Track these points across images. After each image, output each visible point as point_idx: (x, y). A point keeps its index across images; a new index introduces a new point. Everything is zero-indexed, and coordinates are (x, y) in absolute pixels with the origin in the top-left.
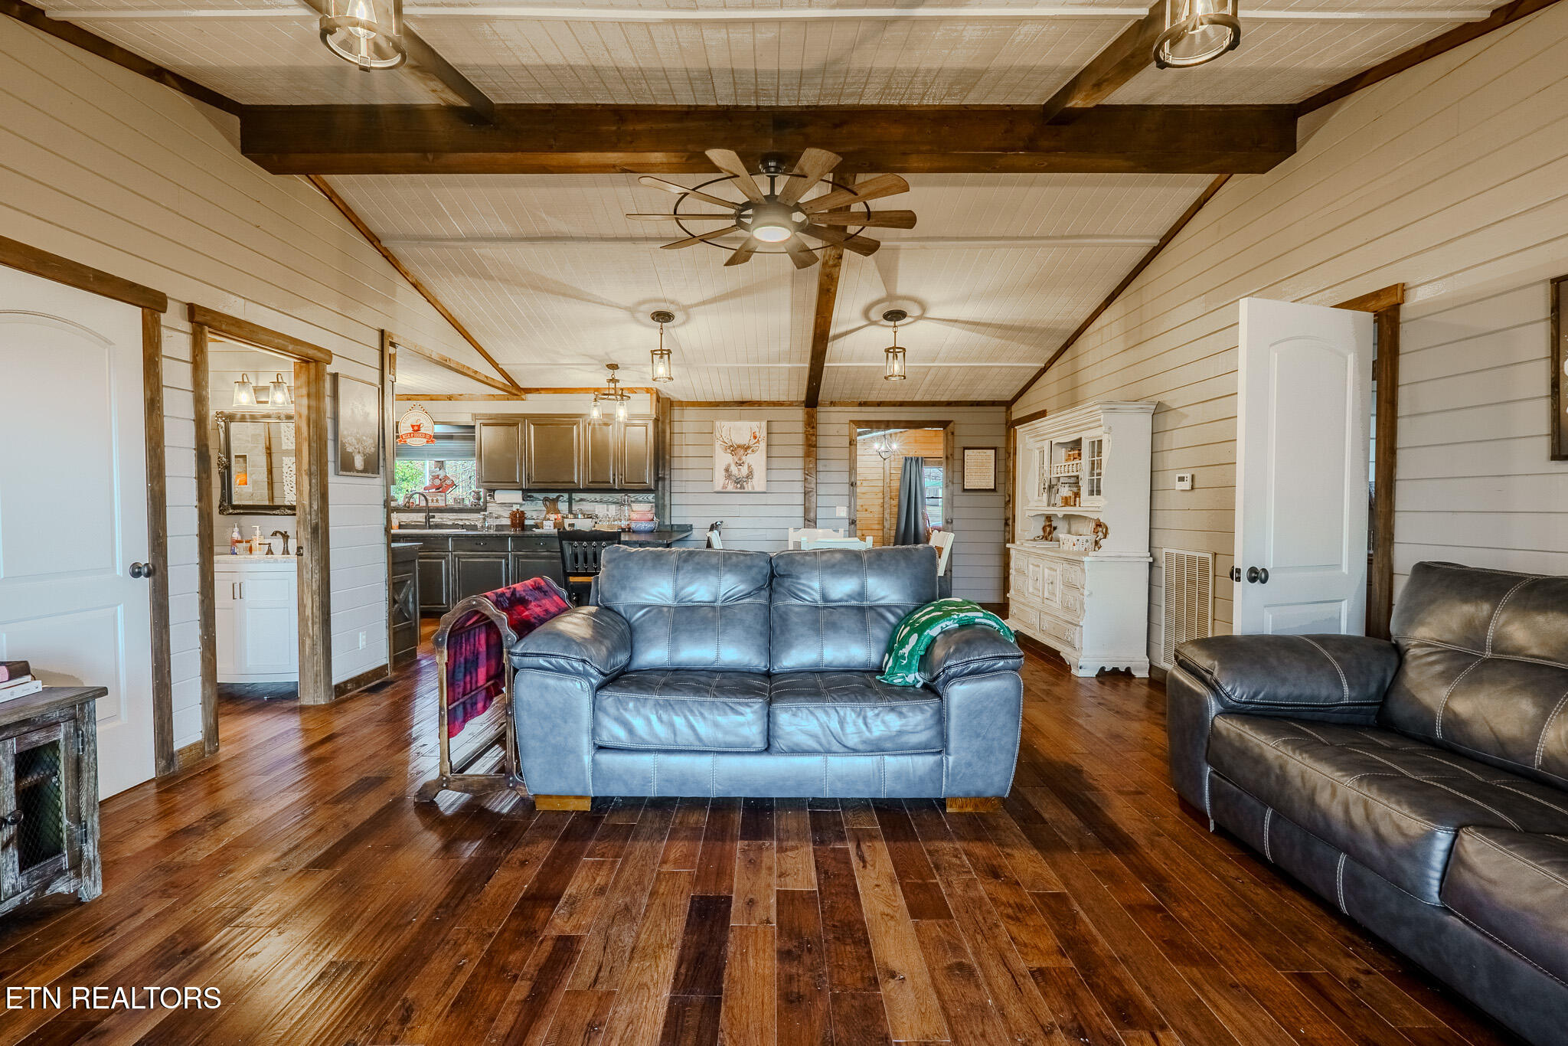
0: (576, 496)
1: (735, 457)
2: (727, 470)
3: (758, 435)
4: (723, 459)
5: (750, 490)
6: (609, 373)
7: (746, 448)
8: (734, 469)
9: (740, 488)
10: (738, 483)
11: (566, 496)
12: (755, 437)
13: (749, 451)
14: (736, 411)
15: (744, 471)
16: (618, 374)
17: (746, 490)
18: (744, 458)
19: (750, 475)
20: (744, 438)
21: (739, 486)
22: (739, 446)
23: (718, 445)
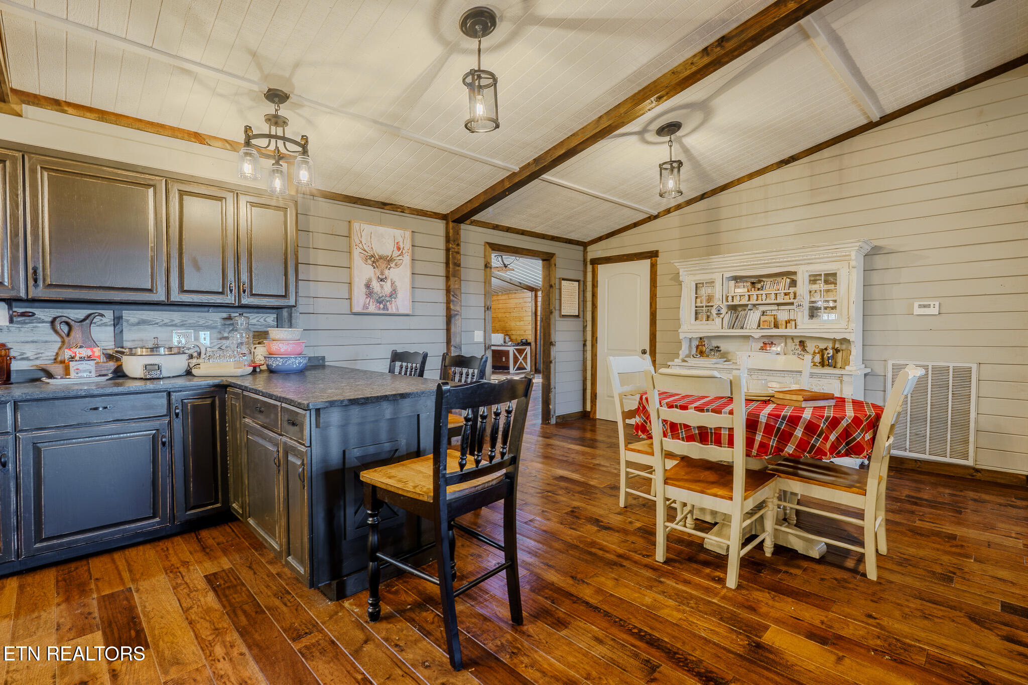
0: (131, 316)
1: (376, 270)
2: (368, 286)
3: (402, 247)
4: (363, 272)
5: (394, 311)
6: (270, 108)
7: (389, 260)
8: (375, 285)
9: (384, 309)
10: (380, 303)
11: (109, 314)
12: (399, 249)
13: (393, 265)
14: (376, 213)
15: (387, 288)
16: (284, 111)
17: (390, 312)
18: (386, 272)
19: (393, 294)
20: (387, 249)
21: (382, 306)
22: (381, 258)
23: (356, 253)
